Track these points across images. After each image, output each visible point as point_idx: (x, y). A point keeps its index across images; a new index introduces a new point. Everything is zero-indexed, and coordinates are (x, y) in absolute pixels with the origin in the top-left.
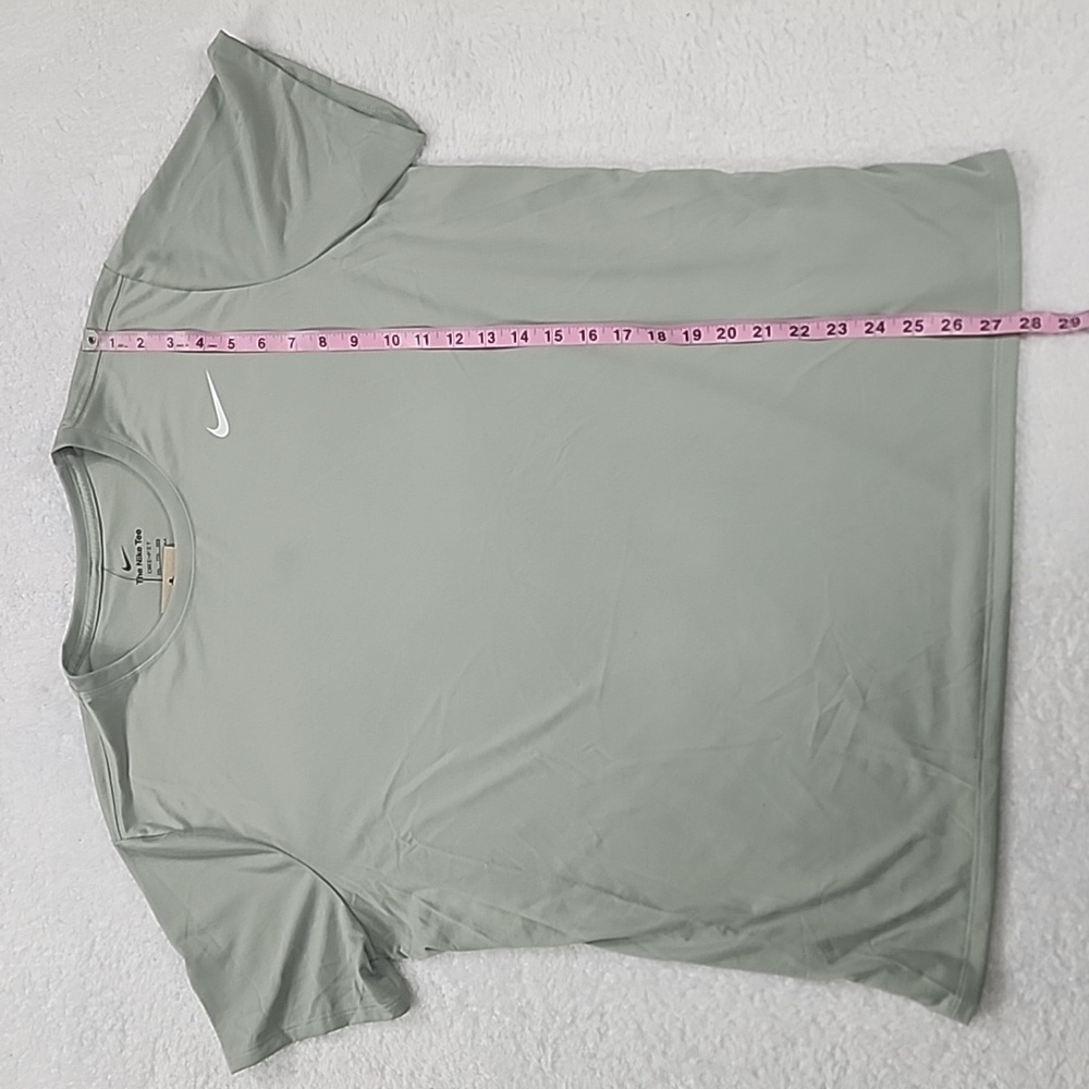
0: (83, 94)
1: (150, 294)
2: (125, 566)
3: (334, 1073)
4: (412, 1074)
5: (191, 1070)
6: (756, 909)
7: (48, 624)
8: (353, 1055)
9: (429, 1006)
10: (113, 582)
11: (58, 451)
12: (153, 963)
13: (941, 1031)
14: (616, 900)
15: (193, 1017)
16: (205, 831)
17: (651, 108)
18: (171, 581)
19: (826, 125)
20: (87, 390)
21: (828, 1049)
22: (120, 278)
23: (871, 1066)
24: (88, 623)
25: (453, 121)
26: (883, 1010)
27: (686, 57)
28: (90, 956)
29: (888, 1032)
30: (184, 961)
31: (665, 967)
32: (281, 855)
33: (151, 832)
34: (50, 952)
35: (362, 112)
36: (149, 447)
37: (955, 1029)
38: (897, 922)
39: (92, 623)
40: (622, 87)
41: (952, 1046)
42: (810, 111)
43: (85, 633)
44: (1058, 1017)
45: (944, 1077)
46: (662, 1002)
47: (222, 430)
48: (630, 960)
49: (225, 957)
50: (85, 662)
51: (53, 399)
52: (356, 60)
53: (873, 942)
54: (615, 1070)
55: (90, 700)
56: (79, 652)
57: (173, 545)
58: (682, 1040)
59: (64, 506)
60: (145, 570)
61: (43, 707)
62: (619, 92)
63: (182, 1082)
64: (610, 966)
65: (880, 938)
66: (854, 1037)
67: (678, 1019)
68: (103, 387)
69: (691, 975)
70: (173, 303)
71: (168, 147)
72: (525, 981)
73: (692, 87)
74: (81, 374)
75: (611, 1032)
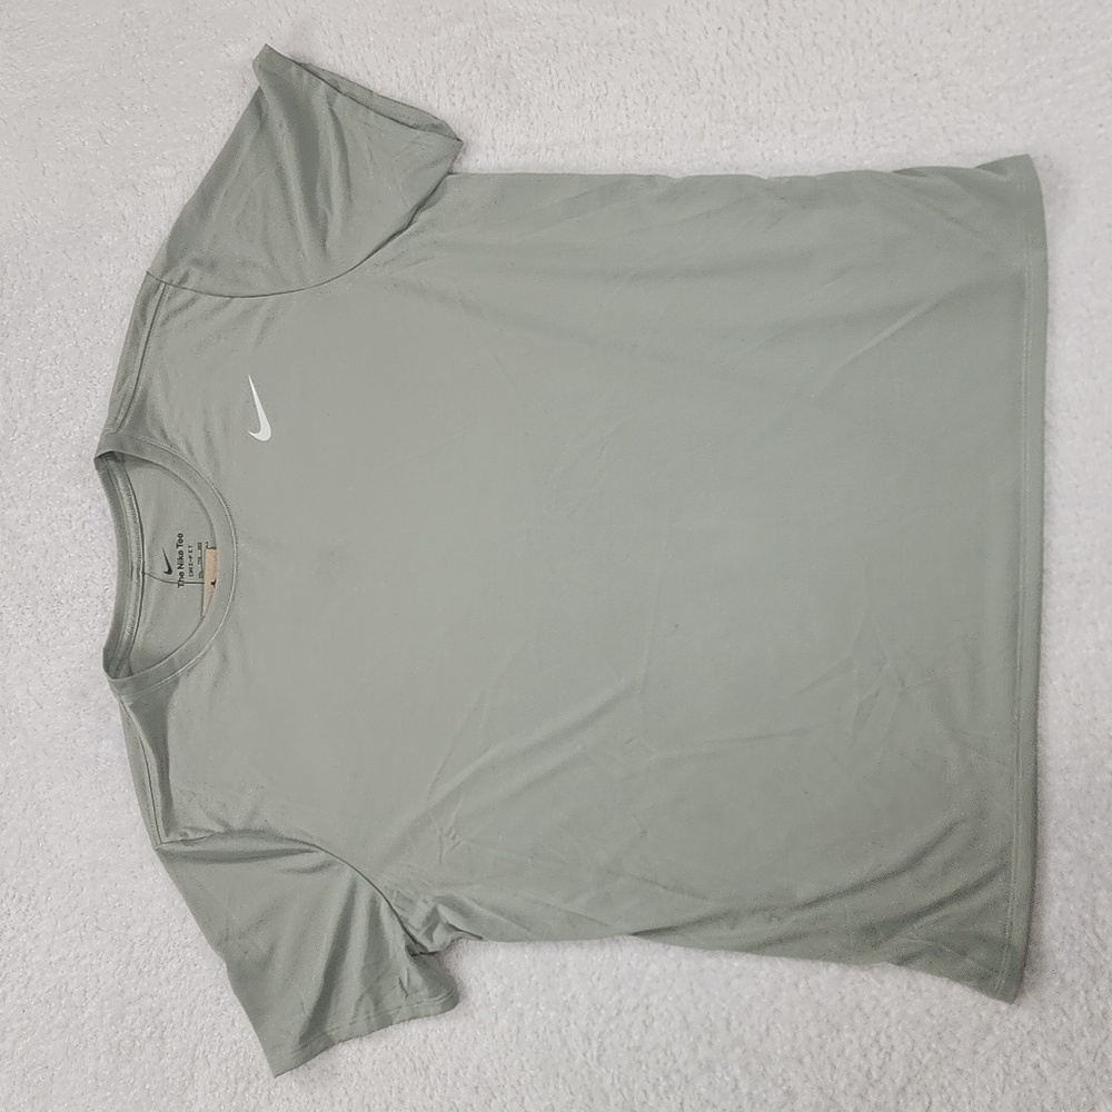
0: (126, 108)
1: (193, 301)
2: (166, 570)
3: (377, 1074)
4: (456, 1073)
5: (232, 1076)
6: (801, 895)
7: (87, 629)
8: (397, 1056)
9: (474, 1003)
10: (154, 587)
11: (100, 457)
12: (193, 968)
13: (984, 1014)
14: (660, 889)
15: (233, 1022)
16: (245, 832)
17: (685, 117)
18: (213, 584)
19: (855, 132)
20: (129, 397)
21: (873, 1034)
22: (163, 285)
23: (916, 1049)
24: (128, 628)
25: (493, 131)
26: (926, 994)
27: (718, 69)
28: (129, 964)
29: (932, 1016)
30: (225, 965)
31: (710, 957)
32: (322, 854)
33: (191, 836)
34: (88, 960)
35: (403, 123)
36: (191, 452)
37: (998, 1012)
38: (940, 904)
39: (132, 627)
40: (657, 97)
41: (995, 1028)
42: (840, 119)
43: (125, 638)
44: (1099, 997)
45: (987, 1060)
46: (708, 992)
47: (264, 433)
48: (675, 952)
49: (266, 963)
50: (125, 666)
51: (94, 406)
52: (397, 73)
53: (916, 927)
54: (661, 1062)
55: (131, 703)
56: (120, 656)
57: (215, 548)
58: (728, 1029)
59: (104, 512)
60: (187, 574)
61: (81, 712)
62: (654, 102)
63: (222, 1090)
64: (655, 957)
65: (922, 922)
66: (899, 1022)
67: (723, 1009)
68: (145, 394)
69: (736, 964)
70: (218, 309)
71: (210, 158)
72: (569, 975)
73: (725, 98)
74: (124, 380)
75: (656, 1024)
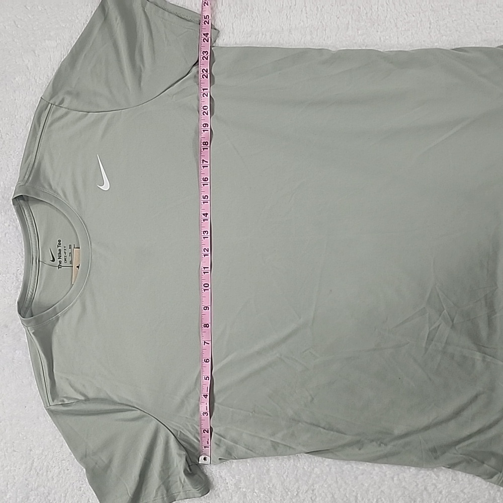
0: (29, 8)
1: (66, 114)
2: (52, 259)
6: (397, 432)
7: (8, 291)
9: (219, 489)
10: (45, 269)
11: (16, 198)
12: (66, 471)
13: (492, 492)
14: (322, 430)
15: (89, 499)
16: (96, 400)
17: (338, 18)
18: (78, 267)
19: (430, 28)
20: (31, 166)
22: (50, 105)
24: (31, 290)
25: (232, 24)
26: (461, 482)
28: (31, 469)
29: (464, 493)
30: (84, 470)
31: (347, 464)
32: (139, 411)
33: (66, 402)
34: (9, 468)
35: (184, 19)
36: (65, 196)
37: (499, 491)
38: (470, 437)
39: (33, 290)
40: (323, 7)
41: (497, 499)
42: (421, 20)
43: (29, 295)
46: (345, 482)
47: (106, 187)
48: (328, 461)
49: (108, 467)
50: (29, 312)
51: (11, 170)
53: (457, 447)
55: (33, 331)
56: (26, 306)
57: (79, 248)
59: (17, 228)
60: (63, 261)
61: (5, 336)
62: (321, 10)
64: (317, 465)
65: (461, 445)
66: (447, 497)
67: (354, 491)
68: (40, 164)
69: (361, 468)
70: (80, 119)
71: (77, 37)
72: (271, 474)
73: (360, 8)
74: (28, 157)
75: (318, 499)
